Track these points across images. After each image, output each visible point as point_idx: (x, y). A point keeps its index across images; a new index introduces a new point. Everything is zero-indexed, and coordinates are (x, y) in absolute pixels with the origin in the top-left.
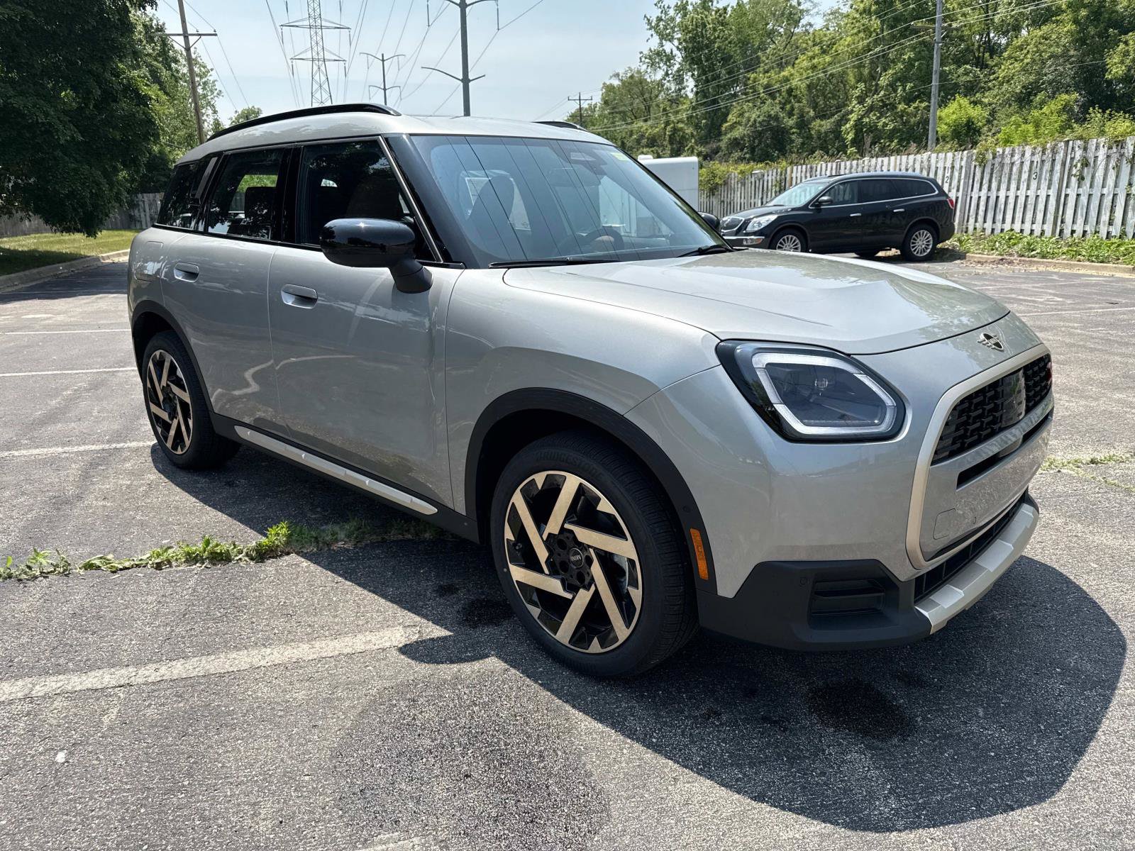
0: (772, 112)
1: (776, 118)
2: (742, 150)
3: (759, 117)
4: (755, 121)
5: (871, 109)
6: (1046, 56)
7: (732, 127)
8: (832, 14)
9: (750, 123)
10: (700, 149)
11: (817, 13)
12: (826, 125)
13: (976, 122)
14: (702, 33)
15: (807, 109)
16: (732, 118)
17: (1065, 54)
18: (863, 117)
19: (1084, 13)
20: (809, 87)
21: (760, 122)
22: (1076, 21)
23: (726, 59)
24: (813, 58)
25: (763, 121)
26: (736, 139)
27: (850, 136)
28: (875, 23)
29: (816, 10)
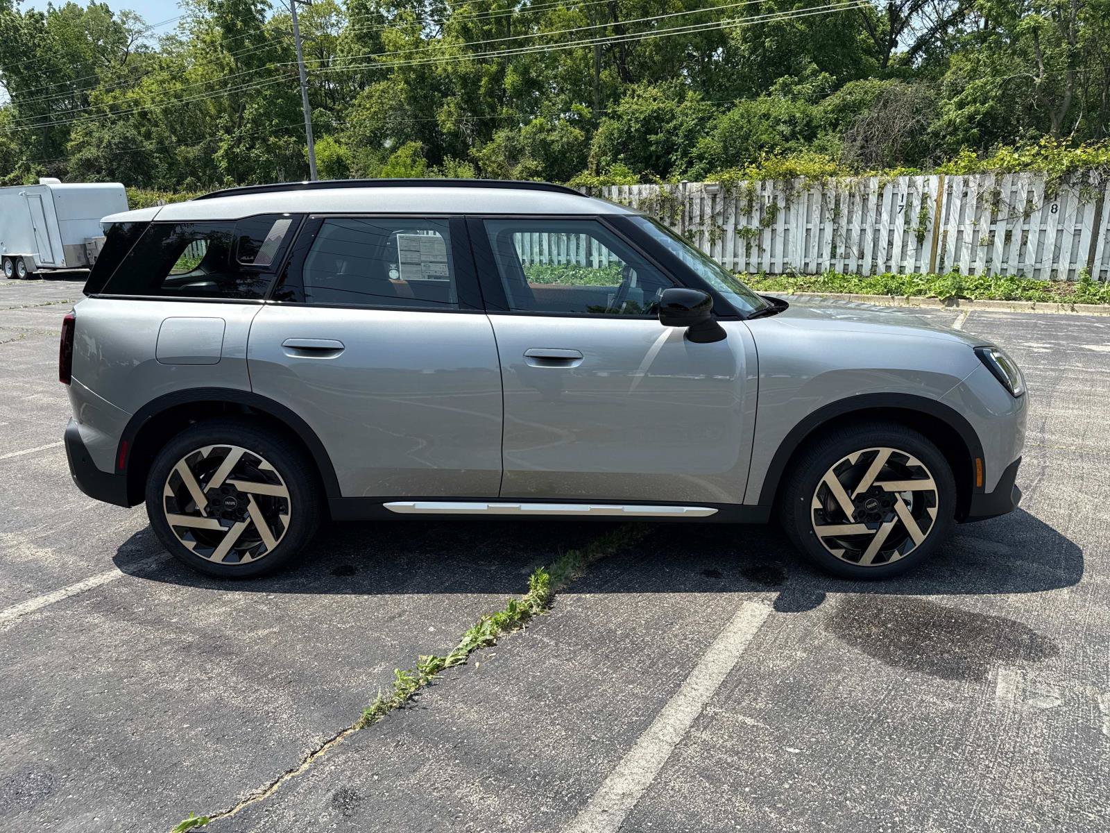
0: (128, 134)
1: (134, 141)
2: (99, 173)
3: (113, 138)
4: (109, 142)
5: (239, 140)
6: (386, 107)
7: (80, 147)
8: (168, 39)
9: (104, 144)
10: (38, 168)
11: (152, 36)
12: (194, 152)
13: (344, 159)
14: (15, 38)
15: (167, 134)
16: (76, 136)
17: (400, 107)
18: (233, 147)
19: (413, 76)
20: (166, 112)
21: (115, 144)
22: (407, 82)
23: (53, 72)
24: (163, 82)
25: (120, 143)
26: (88, 160)
27: (224, 164)
28: (229, 58)
29: (149, 33)
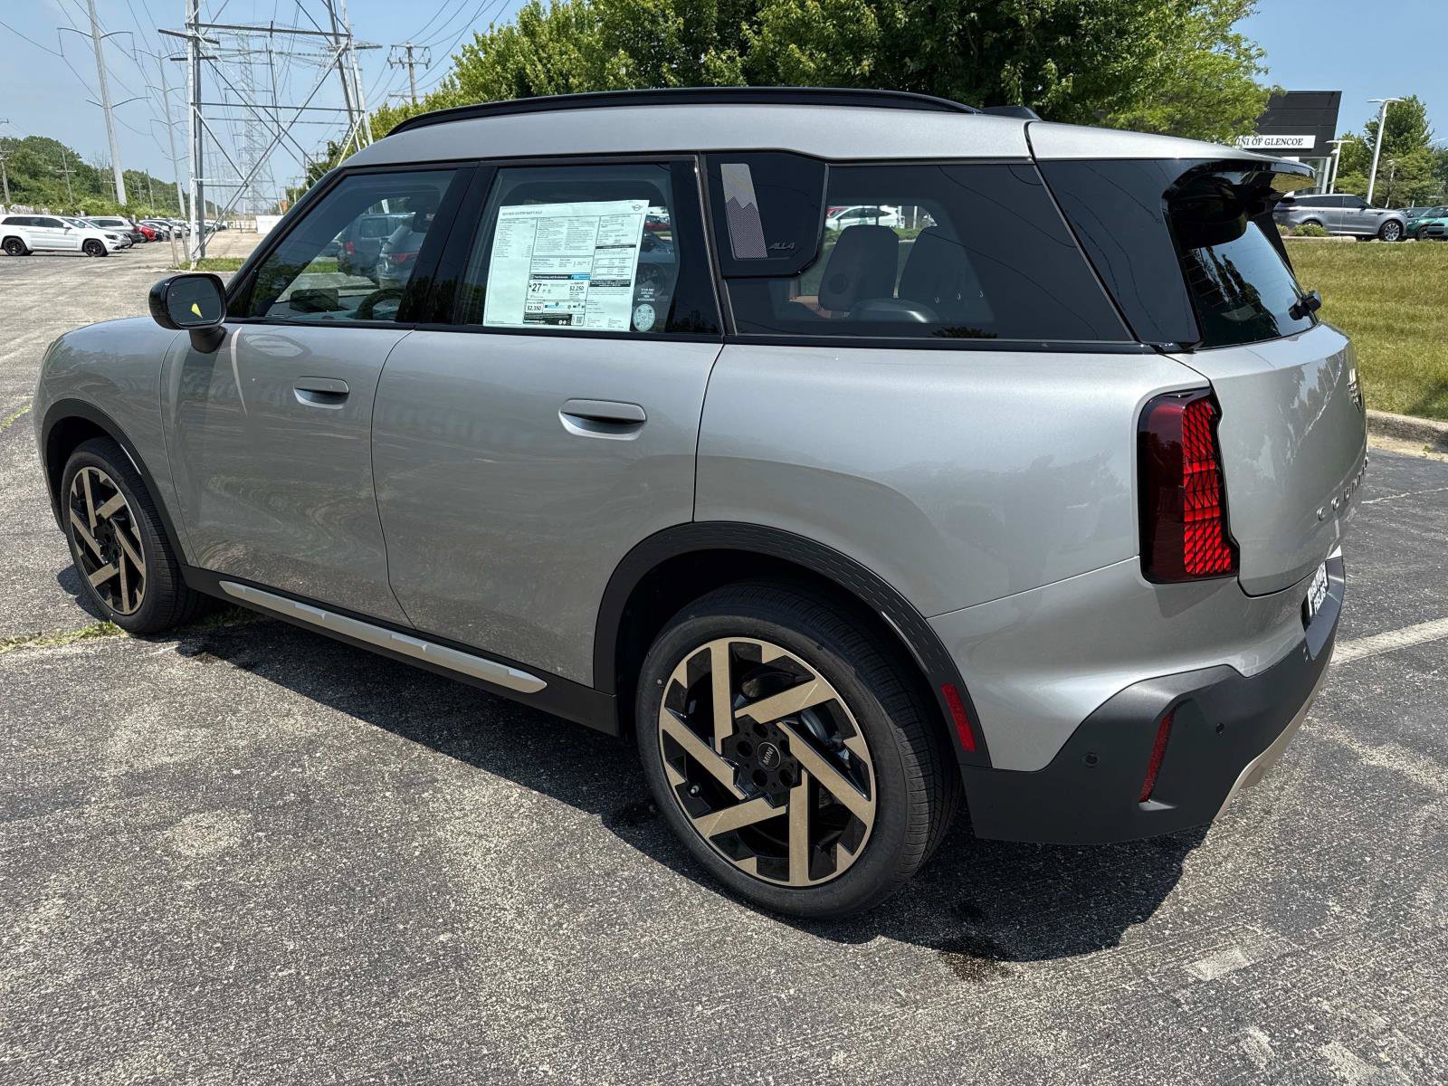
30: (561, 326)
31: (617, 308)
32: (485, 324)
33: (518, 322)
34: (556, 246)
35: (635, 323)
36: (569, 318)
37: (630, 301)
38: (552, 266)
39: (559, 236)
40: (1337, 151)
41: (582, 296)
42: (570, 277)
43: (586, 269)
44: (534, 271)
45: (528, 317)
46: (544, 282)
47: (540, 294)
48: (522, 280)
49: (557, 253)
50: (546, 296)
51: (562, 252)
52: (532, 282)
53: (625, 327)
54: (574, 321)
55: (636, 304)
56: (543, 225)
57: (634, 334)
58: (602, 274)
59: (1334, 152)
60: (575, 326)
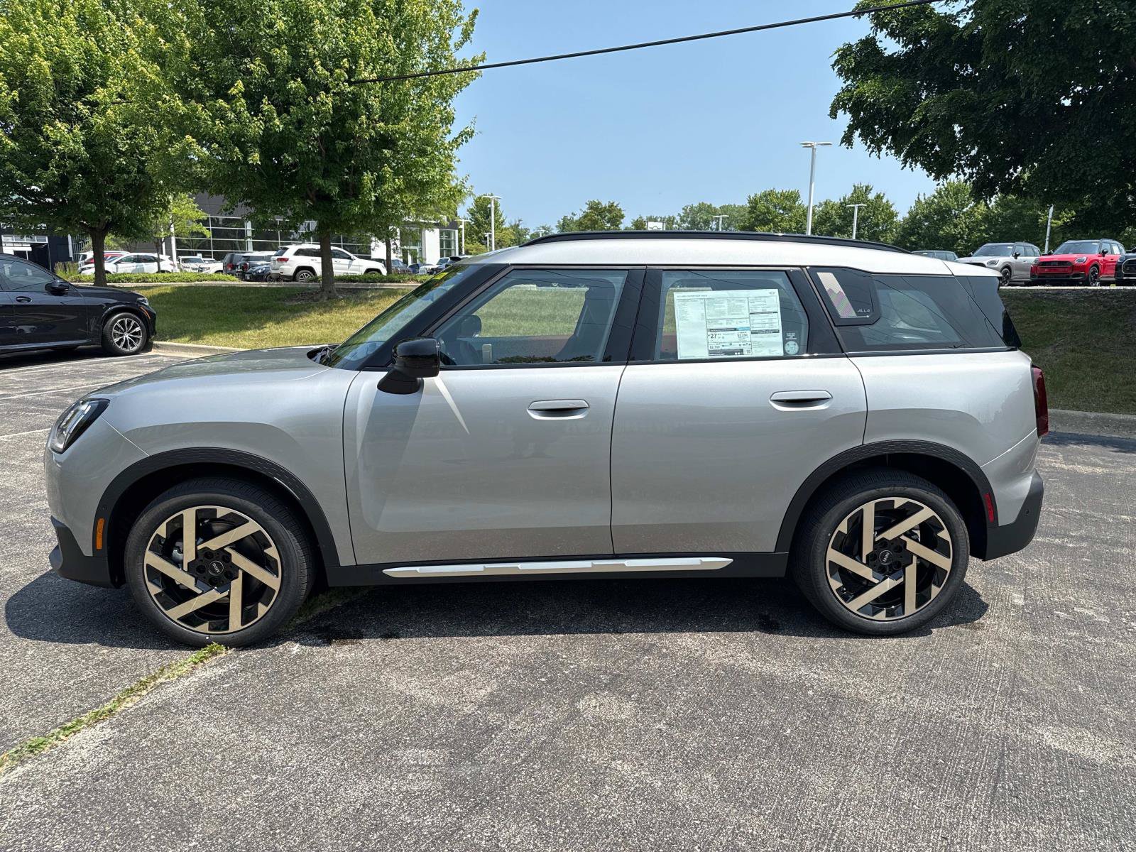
30: (736, 356)
31: (774, 344)
32: (679, 358)
33: (706, 356)
34: (723, 313)
35: (787, 350)
36: (741, 351)
37: (781, 340)
38: (721, 324)
39: (722, 308)
40: (462, 227)
41: (748, 339)
42: (735, 329)
43: (746, 324)
44: (709, 327)
45: (711, 352)
46: (717, 333)
47: (717, 340)
48: (702, 334)
49: (722, 317)
50: (722, 340)
51: (727, 316)
52: (709, 333)
53: (780, 353)
54: (745, 352)
55: (785, 342)
56: (708, 303)
57: (786, 357)
58: (757, 327)
59: (461, 227)
60: (746, 355)
